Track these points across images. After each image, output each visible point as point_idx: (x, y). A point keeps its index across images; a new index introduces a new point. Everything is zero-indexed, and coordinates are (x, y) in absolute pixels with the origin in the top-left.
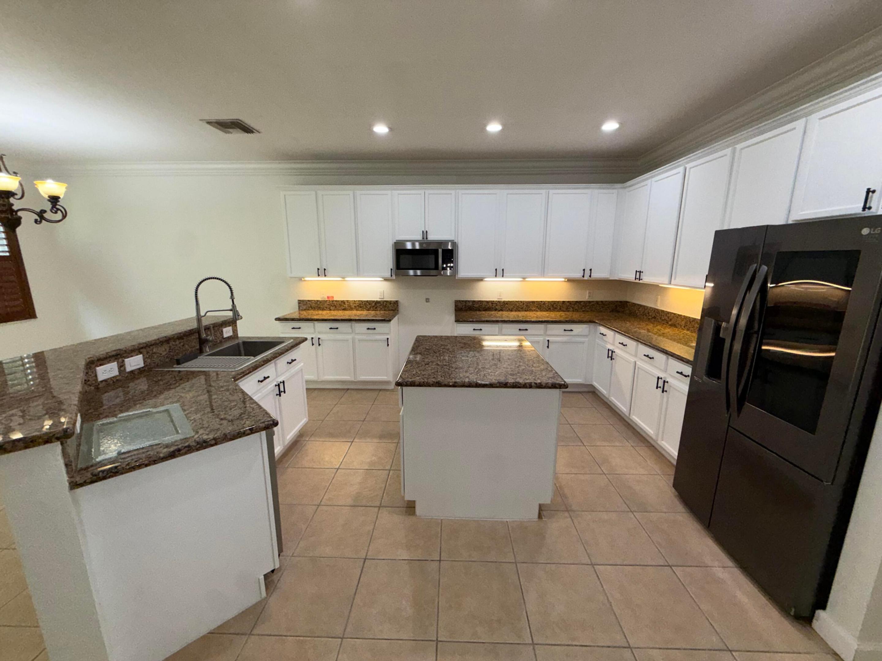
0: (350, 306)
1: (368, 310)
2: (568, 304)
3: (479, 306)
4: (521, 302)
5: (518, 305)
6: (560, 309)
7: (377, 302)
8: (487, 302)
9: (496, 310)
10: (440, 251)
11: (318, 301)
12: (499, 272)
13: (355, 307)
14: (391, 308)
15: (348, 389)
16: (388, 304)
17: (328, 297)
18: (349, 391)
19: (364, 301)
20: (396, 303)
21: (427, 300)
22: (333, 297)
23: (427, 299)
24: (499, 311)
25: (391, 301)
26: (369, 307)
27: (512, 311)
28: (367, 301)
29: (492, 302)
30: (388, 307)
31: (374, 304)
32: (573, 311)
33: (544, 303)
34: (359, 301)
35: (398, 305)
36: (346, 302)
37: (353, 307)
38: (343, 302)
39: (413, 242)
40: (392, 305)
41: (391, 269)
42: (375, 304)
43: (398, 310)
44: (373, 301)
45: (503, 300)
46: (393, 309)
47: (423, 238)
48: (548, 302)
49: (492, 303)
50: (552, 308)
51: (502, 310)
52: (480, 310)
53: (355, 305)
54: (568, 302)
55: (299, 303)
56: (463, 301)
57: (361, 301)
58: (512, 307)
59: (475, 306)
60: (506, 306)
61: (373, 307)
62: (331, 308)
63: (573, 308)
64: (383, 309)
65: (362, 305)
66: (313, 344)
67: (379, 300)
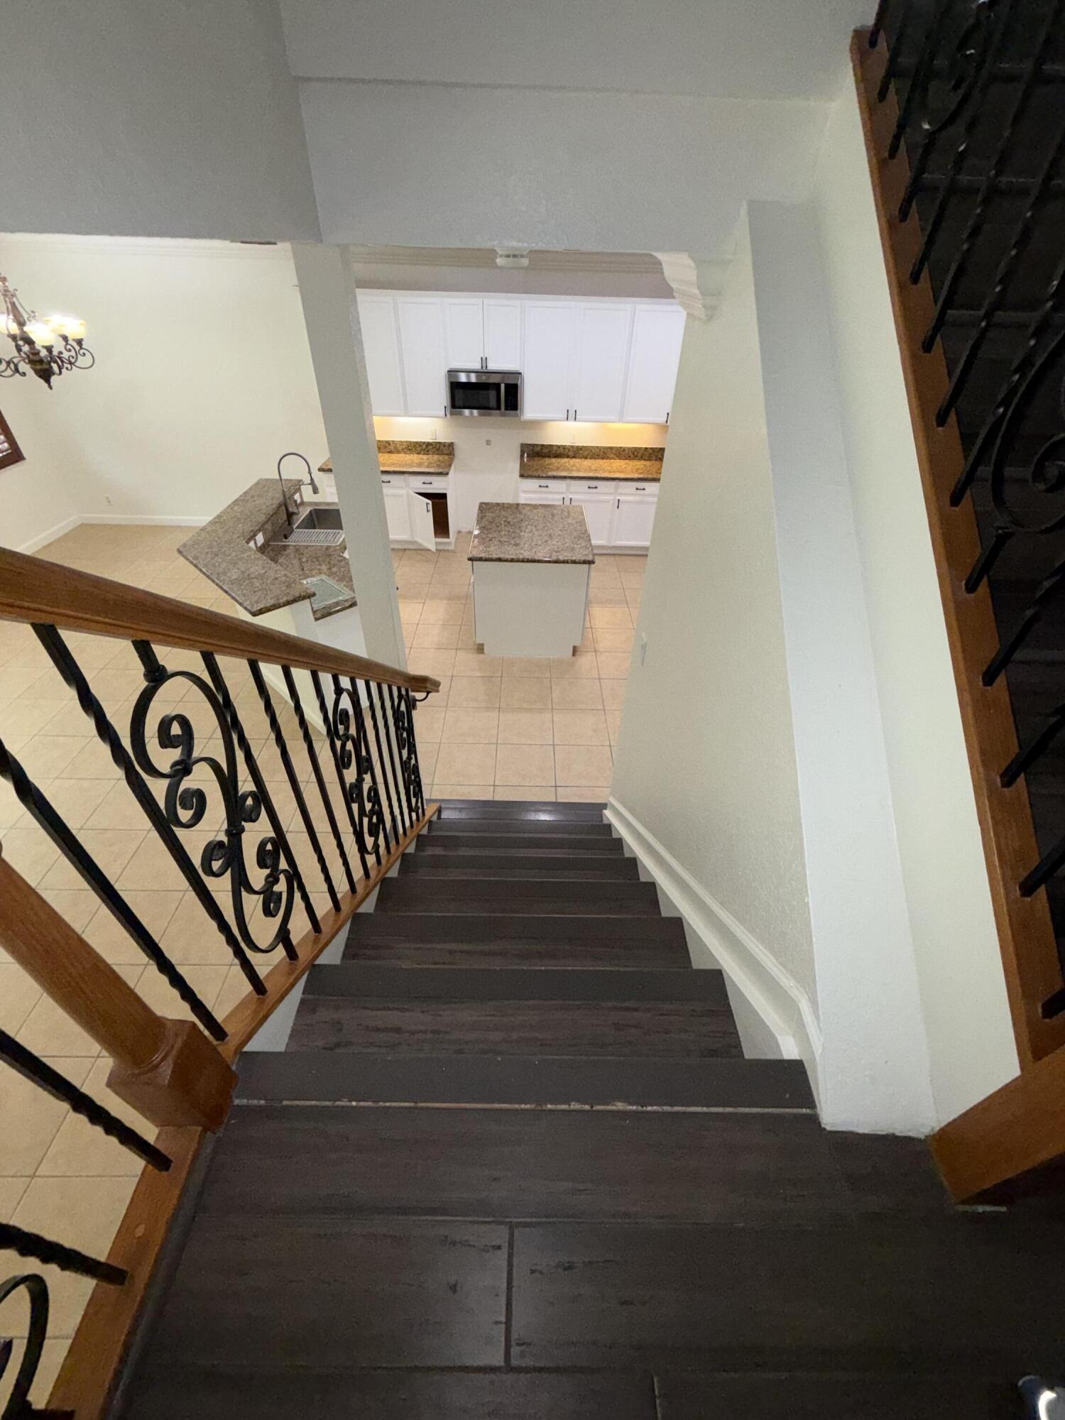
0: (396, 448)
1: (418, 454)
2: (651, 451)
3: (549, 451)
4: (598, 447)
5: (593, 451)
6: (642, 457)
7: (428, 444)
8: (559, 447)
9: (568, 457)
10: (503, 386)
12: (572, 414)
13: (403, 449)
14: (445, 452)
15: (405, 550)
16: (442, 447)
18: (407, 552)
19: (414, 442)
20: (451, 445)
21: (488, 443)
23: (487, 441)
24: (572, 458)
25: (445, 443)
26: (419, 449)
27: (586, 458)
28: (417, 443)
29: (564, 447)
30: (442, 450)
31: (424, 446)
32: (656, 460)
33: (624, 449)
34: (407, 442)
35: (453, 449)
36: (391, 443)
37: (400, 449)
38: (388, 443)
39: (468, 372)
40: (446, 448)
41: (445, 407)
42: (427, 446)
43: (455, 456)
44: (424, 443)
45: (576, 445)
46: (449, 453)
47: (482, 367)
48: (629, 448)
49: (564, 449)
50: (632, 456)
51: (574, 457)
52: (549, 457)
53: (402, 446)
54: (651, 448)
56: (530, 445)
57: (410, 442)
58: (586, 453)
59: (544, 451)
60: (580, 452)
61: (424, 450)
63: (656, 456)
64: (436, 453)
65: (411, 448)
67: (430, 441)
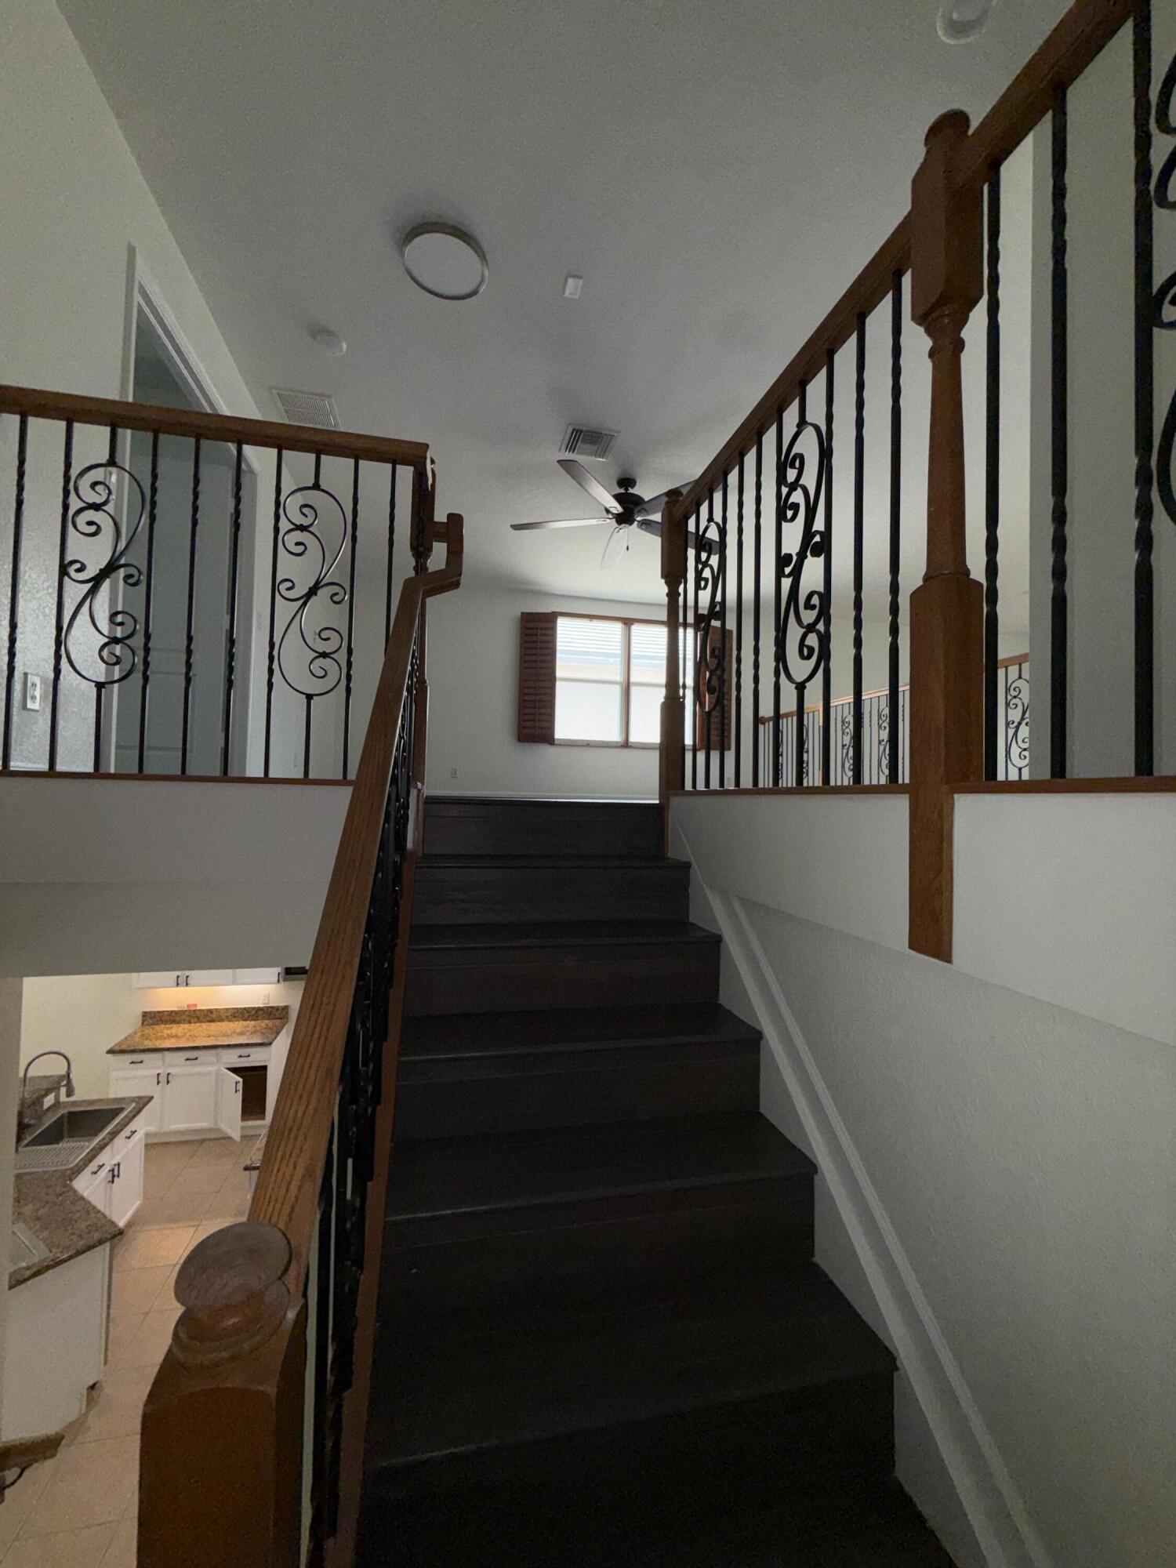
0: (219, 1017)
1: (245, 1022)
7: (259, 1009)
11: (172, 1012)
13: (227, 1017)
14: (278, 1016)
15: (203, 1141)
16: (274, 1010)
17: (188, 1006)
18: (206, 1143)
19: (241, 1009)
20: (284, 1010)
22: (195, 1005)
25: (278, 1007)
26: (247, 1015)
28: (245, 1009)
30: (275, 1015)
31: (253, 1012)
34: (233, 1009)
35: (287, 1012)
36: (214, 1011)
37: (224, 1018)
38: (210, 1011)
40: (279, 1012)
42: (256, 1012)
43: (287, 1018)
44: (253, 1008)
46: (281, 1016)
53: (227, 1014)
55: (144, 1016)
57: (237, 1009)
61: (253, 1015)
62: (192, 1021)
64: (267, 1017)
65: (237, 1015)
66: (158, 1083)
67: (261, 1006)
